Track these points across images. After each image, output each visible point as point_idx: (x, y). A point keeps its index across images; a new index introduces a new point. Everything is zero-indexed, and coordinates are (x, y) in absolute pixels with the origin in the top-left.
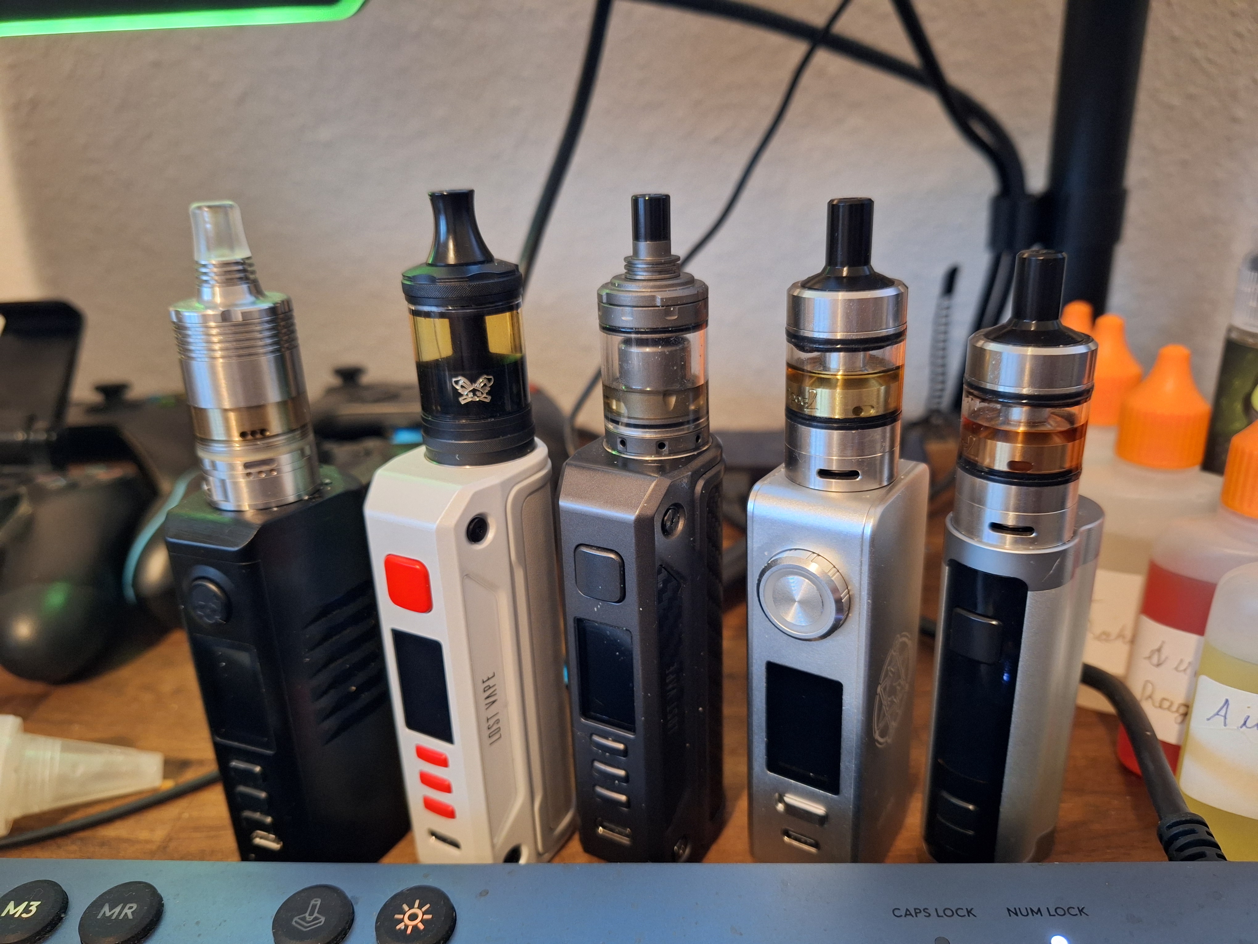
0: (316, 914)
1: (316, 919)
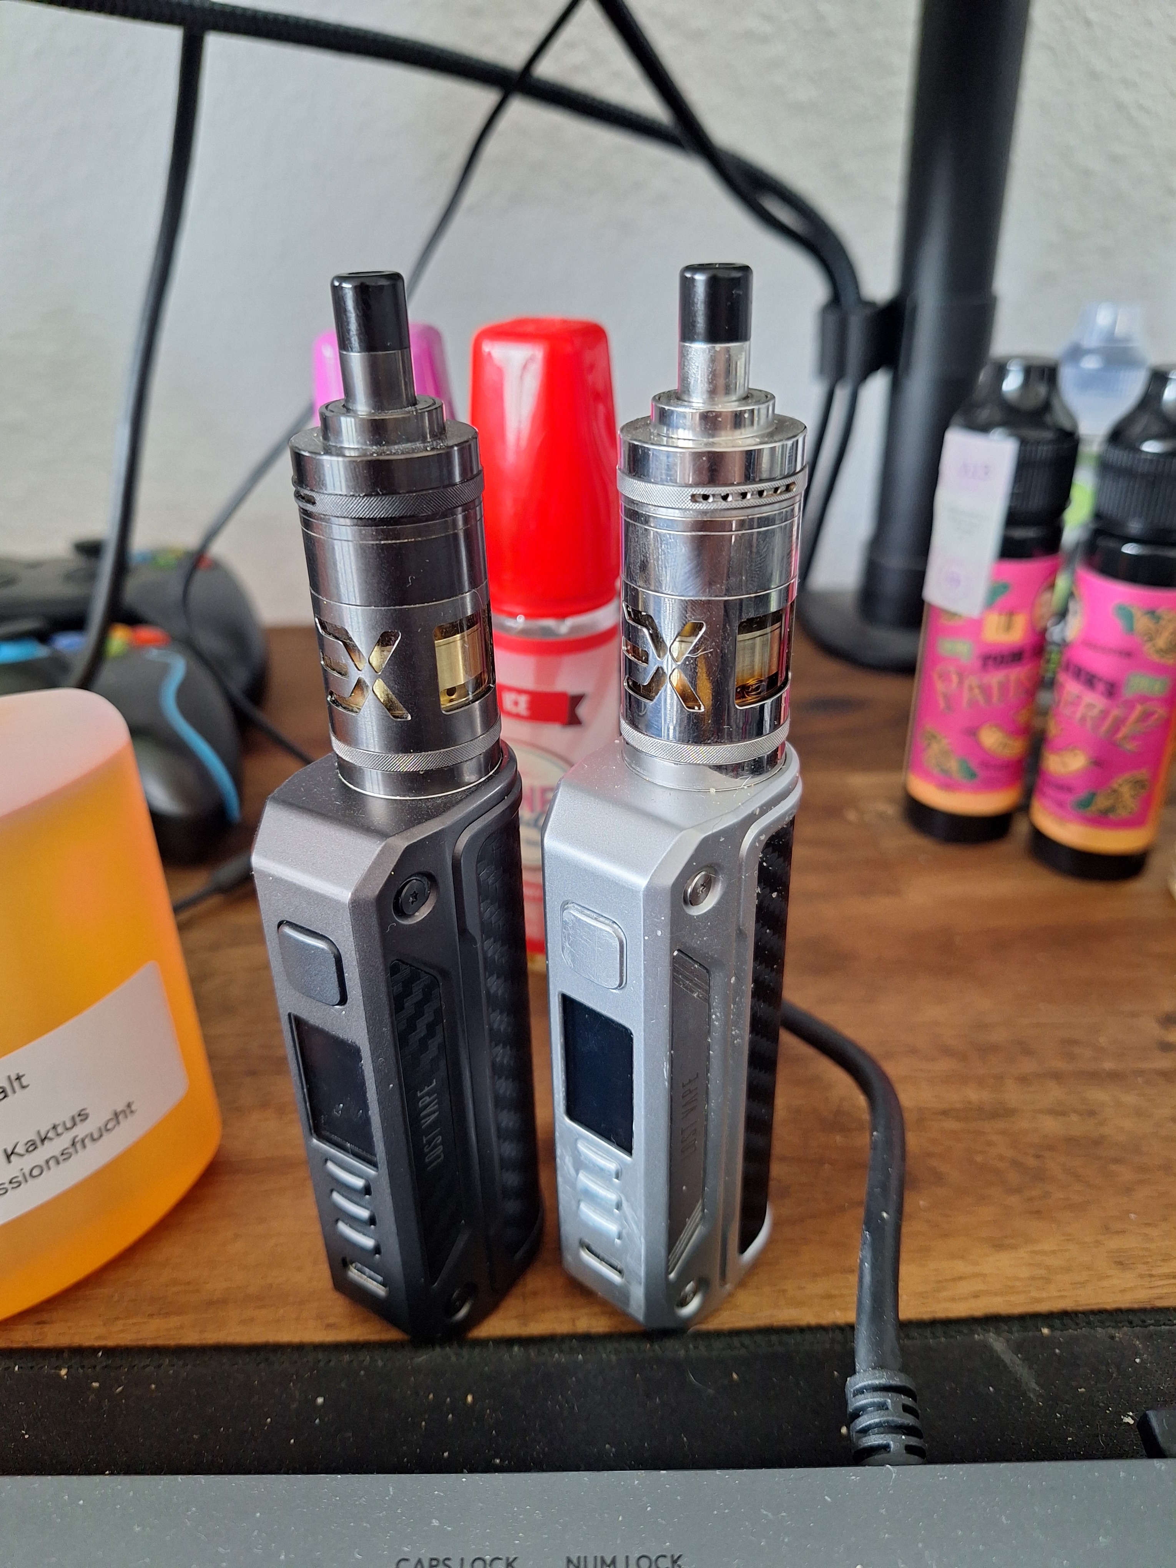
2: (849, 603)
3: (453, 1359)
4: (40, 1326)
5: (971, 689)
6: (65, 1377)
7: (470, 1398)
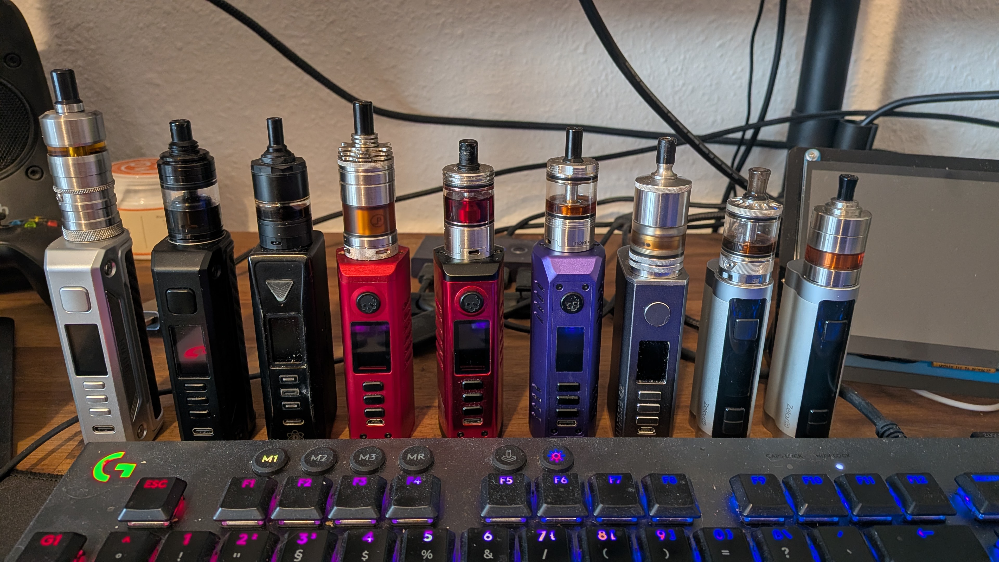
0: (511, 456)
1: (511, 457)
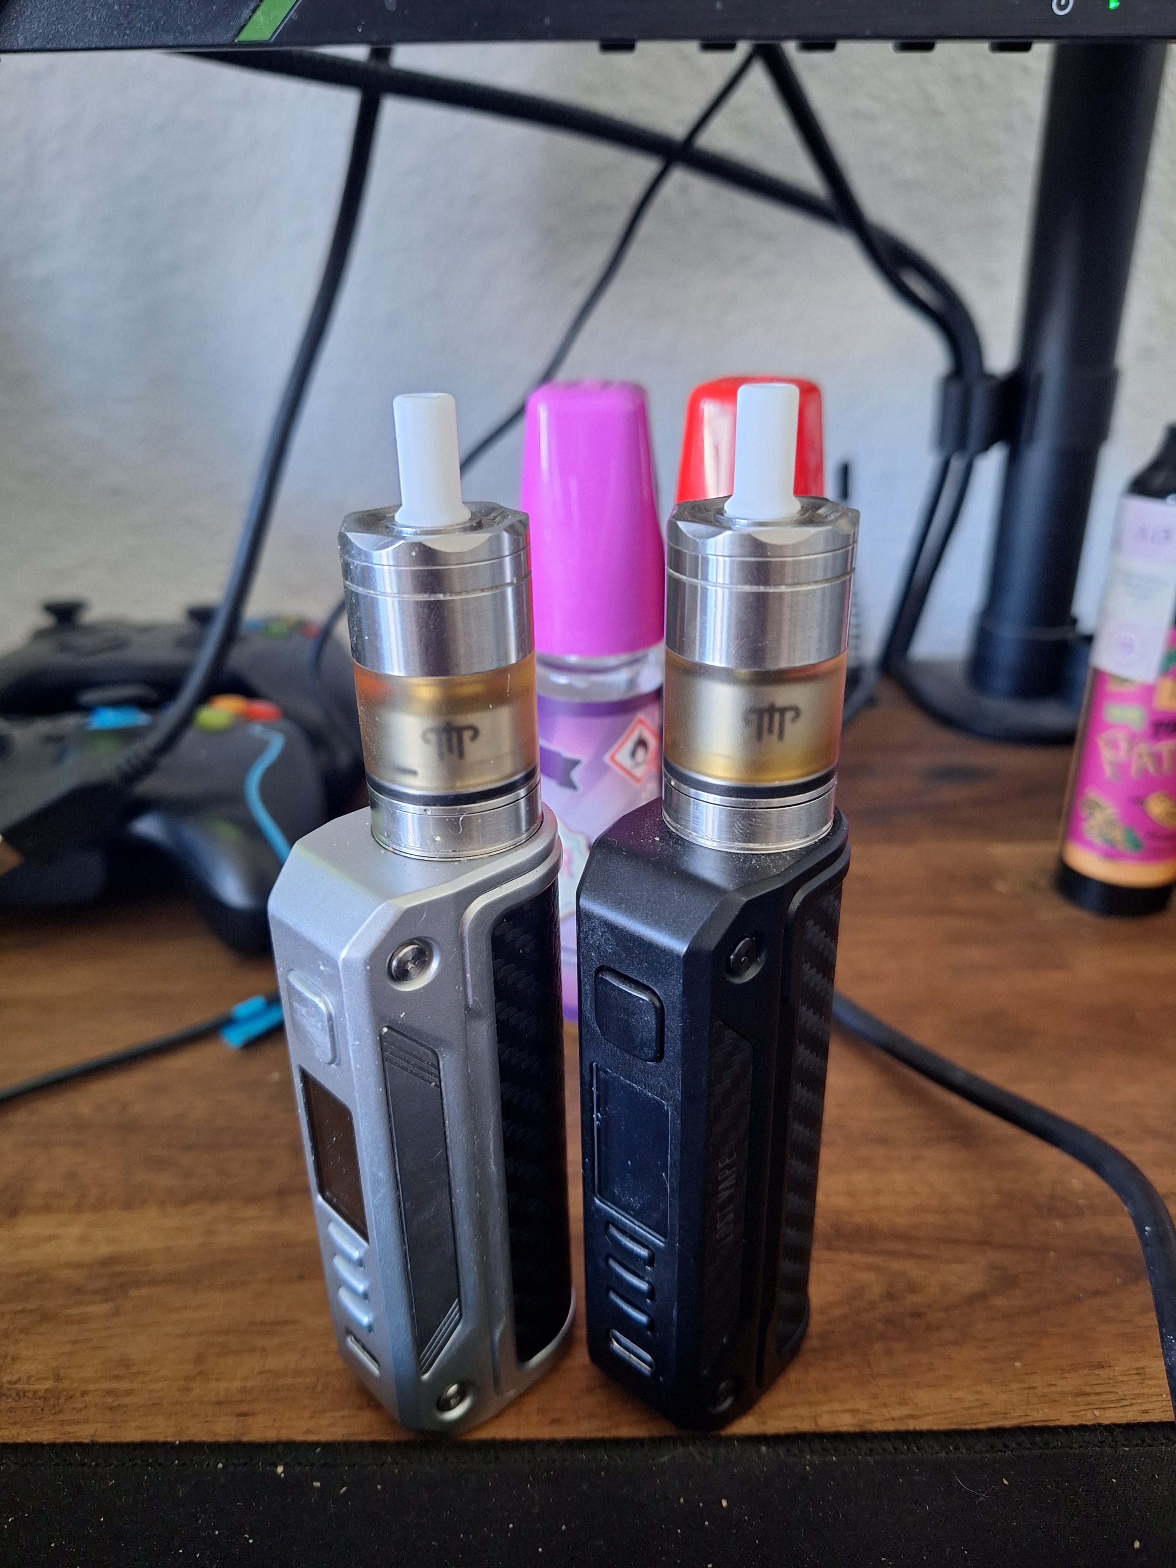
2: (958, 673)
3: (698, 1458)
4: (241, 1418)
5: (1140, 757)
6: (283, 1475)
7: (724, 1503)
